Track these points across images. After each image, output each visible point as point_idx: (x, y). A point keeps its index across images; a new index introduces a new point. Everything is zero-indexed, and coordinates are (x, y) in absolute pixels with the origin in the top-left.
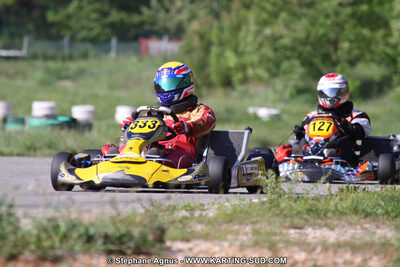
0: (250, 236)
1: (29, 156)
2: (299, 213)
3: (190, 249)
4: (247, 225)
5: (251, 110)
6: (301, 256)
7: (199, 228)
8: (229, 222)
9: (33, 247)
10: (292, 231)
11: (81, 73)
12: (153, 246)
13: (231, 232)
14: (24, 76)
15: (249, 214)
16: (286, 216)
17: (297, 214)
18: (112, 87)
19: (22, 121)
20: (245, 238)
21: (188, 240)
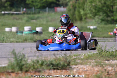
0: (94, 63)
1: (25, 42)
2: (108, 56)
3: (78, 68)
4: (93, 60)
5: (88, 27)
6: (110, 68)
7: (79, 61)
8: (88, 59)
9: (32, 68)
10: (106, 61)
11: (38, 18)
12: (67, 67)
13: (88, 62)
14: (21, 19)
15: (93, 57)
16: (104, 57)
17: (107, 56)
18: (47, 22)
19: (22, 32)
20: (93, 64)
21: (76, 65)
